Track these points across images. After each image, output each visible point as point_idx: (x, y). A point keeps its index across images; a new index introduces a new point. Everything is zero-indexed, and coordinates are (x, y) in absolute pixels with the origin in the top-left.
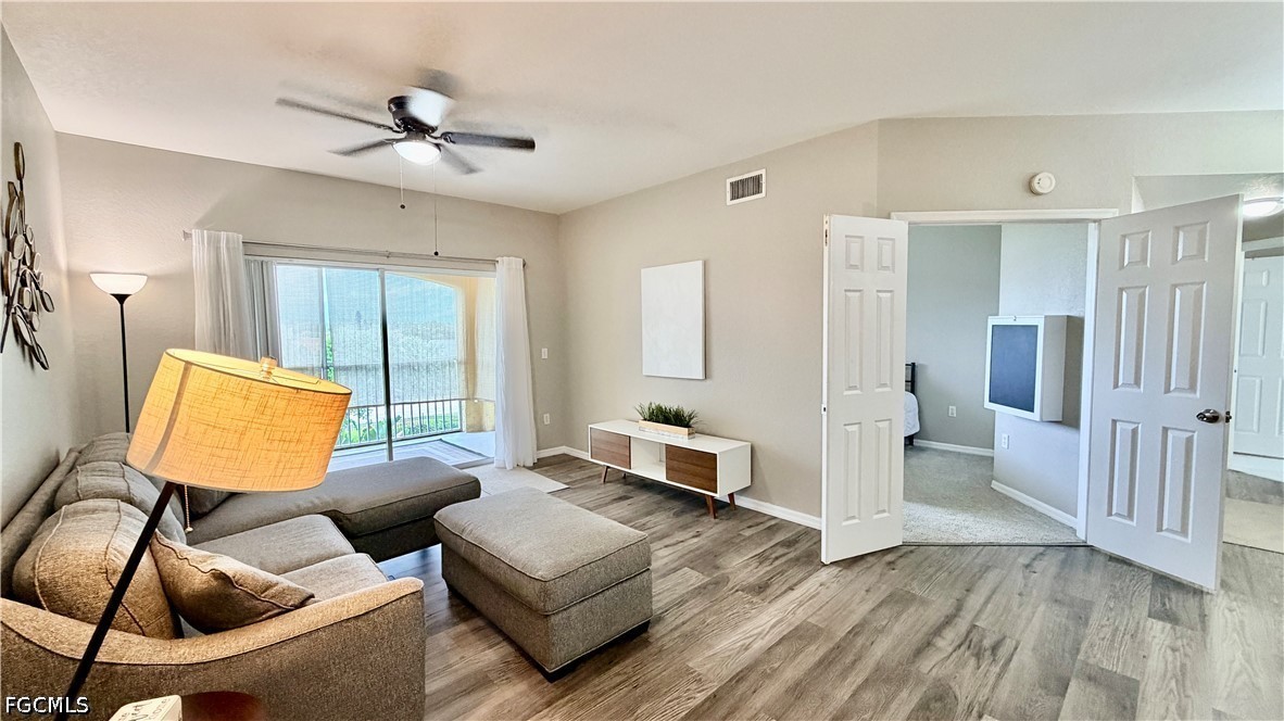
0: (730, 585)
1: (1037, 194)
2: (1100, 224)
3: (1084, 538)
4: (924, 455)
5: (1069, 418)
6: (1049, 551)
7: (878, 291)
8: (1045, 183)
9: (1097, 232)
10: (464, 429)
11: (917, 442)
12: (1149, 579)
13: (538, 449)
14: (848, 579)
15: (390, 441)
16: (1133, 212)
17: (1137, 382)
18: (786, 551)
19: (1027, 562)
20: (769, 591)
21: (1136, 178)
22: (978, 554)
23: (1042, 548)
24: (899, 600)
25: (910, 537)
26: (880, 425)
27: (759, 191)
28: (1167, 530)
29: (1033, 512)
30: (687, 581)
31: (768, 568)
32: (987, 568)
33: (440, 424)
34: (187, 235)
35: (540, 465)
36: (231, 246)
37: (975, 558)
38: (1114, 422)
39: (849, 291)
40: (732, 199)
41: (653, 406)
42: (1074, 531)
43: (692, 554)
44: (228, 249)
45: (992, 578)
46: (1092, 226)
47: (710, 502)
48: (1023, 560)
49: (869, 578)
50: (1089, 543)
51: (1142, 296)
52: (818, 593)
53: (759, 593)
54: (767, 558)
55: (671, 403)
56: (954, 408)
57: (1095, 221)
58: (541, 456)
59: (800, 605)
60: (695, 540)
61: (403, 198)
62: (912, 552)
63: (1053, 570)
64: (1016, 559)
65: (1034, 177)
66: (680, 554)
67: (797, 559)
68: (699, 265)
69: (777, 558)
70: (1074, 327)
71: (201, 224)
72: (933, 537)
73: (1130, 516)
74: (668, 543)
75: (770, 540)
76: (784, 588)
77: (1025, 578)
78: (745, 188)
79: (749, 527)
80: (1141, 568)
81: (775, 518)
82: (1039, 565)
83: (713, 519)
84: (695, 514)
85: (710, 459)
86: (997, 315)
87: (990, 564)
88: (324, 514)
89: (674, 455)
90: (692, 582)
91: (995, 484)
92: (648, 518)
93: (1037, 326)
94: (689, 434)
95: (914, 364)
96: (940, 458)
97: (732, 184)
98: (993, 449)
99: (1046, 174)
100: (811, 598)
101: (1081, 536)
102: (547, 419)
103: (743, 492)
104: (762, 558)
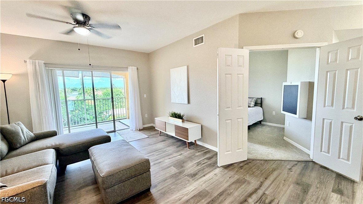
0: (184, 173)
1: (297, 38)
2: (320, 48)
3: (312, 159)
4: (264, 127)
5: (309, 117)
6: (299, 163)
7: (238, 74)
8: (299, 34)
9: (319, 51)
10: (127, 118)
11: (262, 123)
12: (334, 176)
13: (143, 125)
14: (225, 173)
15: (96, 123)
16: (333, 43)
17: (332, 105)
18: (208, 161)
19: (290, 168)
20: (197, 176)
21: (335, 31)
22: (273, 164)
23: (297, 162)
24: (240, 182)
25: (251, 157)
26: (239, 120)
27: (203, 42)
28: (342, 158)
29: (296, 148)
30: (171, 171)
31: (199, 168)
32: (274, 170)
33: (122, 116)
34: (25, 62)
35: (144, 129)
36: (40, 64)
37: (271, 166)
38: (324, 119)
39: (227, 74)
40: (195, 45)
41: (173, 112)
42: (309, 155)
43: (176, 162)
44: (39, 65)
45: (276, 173)
46: (318, 49)
47: (187, 143)
48: (288, 167)
49: (232, 173)
50: (314, 161)
51: (335, 74)
52: (212, 178)
53: (192, 177)
54: (200, 164)
55: (177, 112)
56: (275, 112)
57: (319, 47)
58: (144, 127)
59: (204, 183)
60: (179, 156)
61: (79, 47)
62: (250, 162)
63: (298, 171)
64: (286, 166)
65: (296, 31)
66: (172, 161)
67: (210, 164)
68: (186, 67)
69: (204, 164)
70: (311, 85)
71: (31, 58)
72: (259, 157)
73: (328, 153)
74: (170, 157)
75: (204, 157)
76: (202, 175)
77: (288, 174)
78: (199, 41)
79: (199, 152)
80: (332, 171)
81: (208, 149)
82: (294, 169)
83: (188, 149)
84: (183, 147)
85: (186, 130)
86: (286, 82)
87: (276, 168)
88: (53, 148)
89: (177, 128)
90: (172, 172)
91: (285, 138)
92: (168, 148)
93: (298, 85)
94: (182, 121)
95: (262, 98)
96: (269, 128)
97: (195, 40)
98: (284, 125)
99: (301, 31)
100: (209, 180)
101: (311, 157)
102: (146, 116)
103: (199, 140)
104: (198, 164)
